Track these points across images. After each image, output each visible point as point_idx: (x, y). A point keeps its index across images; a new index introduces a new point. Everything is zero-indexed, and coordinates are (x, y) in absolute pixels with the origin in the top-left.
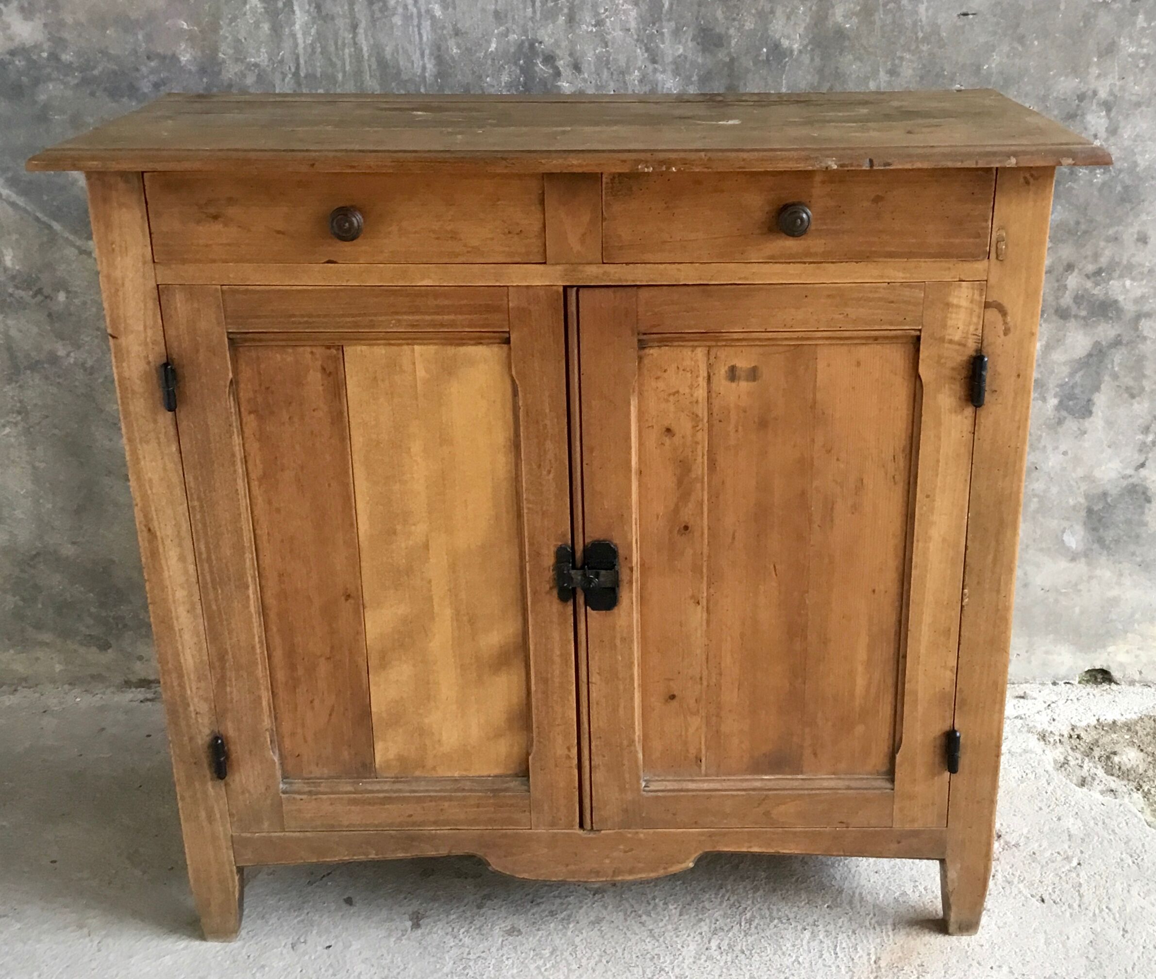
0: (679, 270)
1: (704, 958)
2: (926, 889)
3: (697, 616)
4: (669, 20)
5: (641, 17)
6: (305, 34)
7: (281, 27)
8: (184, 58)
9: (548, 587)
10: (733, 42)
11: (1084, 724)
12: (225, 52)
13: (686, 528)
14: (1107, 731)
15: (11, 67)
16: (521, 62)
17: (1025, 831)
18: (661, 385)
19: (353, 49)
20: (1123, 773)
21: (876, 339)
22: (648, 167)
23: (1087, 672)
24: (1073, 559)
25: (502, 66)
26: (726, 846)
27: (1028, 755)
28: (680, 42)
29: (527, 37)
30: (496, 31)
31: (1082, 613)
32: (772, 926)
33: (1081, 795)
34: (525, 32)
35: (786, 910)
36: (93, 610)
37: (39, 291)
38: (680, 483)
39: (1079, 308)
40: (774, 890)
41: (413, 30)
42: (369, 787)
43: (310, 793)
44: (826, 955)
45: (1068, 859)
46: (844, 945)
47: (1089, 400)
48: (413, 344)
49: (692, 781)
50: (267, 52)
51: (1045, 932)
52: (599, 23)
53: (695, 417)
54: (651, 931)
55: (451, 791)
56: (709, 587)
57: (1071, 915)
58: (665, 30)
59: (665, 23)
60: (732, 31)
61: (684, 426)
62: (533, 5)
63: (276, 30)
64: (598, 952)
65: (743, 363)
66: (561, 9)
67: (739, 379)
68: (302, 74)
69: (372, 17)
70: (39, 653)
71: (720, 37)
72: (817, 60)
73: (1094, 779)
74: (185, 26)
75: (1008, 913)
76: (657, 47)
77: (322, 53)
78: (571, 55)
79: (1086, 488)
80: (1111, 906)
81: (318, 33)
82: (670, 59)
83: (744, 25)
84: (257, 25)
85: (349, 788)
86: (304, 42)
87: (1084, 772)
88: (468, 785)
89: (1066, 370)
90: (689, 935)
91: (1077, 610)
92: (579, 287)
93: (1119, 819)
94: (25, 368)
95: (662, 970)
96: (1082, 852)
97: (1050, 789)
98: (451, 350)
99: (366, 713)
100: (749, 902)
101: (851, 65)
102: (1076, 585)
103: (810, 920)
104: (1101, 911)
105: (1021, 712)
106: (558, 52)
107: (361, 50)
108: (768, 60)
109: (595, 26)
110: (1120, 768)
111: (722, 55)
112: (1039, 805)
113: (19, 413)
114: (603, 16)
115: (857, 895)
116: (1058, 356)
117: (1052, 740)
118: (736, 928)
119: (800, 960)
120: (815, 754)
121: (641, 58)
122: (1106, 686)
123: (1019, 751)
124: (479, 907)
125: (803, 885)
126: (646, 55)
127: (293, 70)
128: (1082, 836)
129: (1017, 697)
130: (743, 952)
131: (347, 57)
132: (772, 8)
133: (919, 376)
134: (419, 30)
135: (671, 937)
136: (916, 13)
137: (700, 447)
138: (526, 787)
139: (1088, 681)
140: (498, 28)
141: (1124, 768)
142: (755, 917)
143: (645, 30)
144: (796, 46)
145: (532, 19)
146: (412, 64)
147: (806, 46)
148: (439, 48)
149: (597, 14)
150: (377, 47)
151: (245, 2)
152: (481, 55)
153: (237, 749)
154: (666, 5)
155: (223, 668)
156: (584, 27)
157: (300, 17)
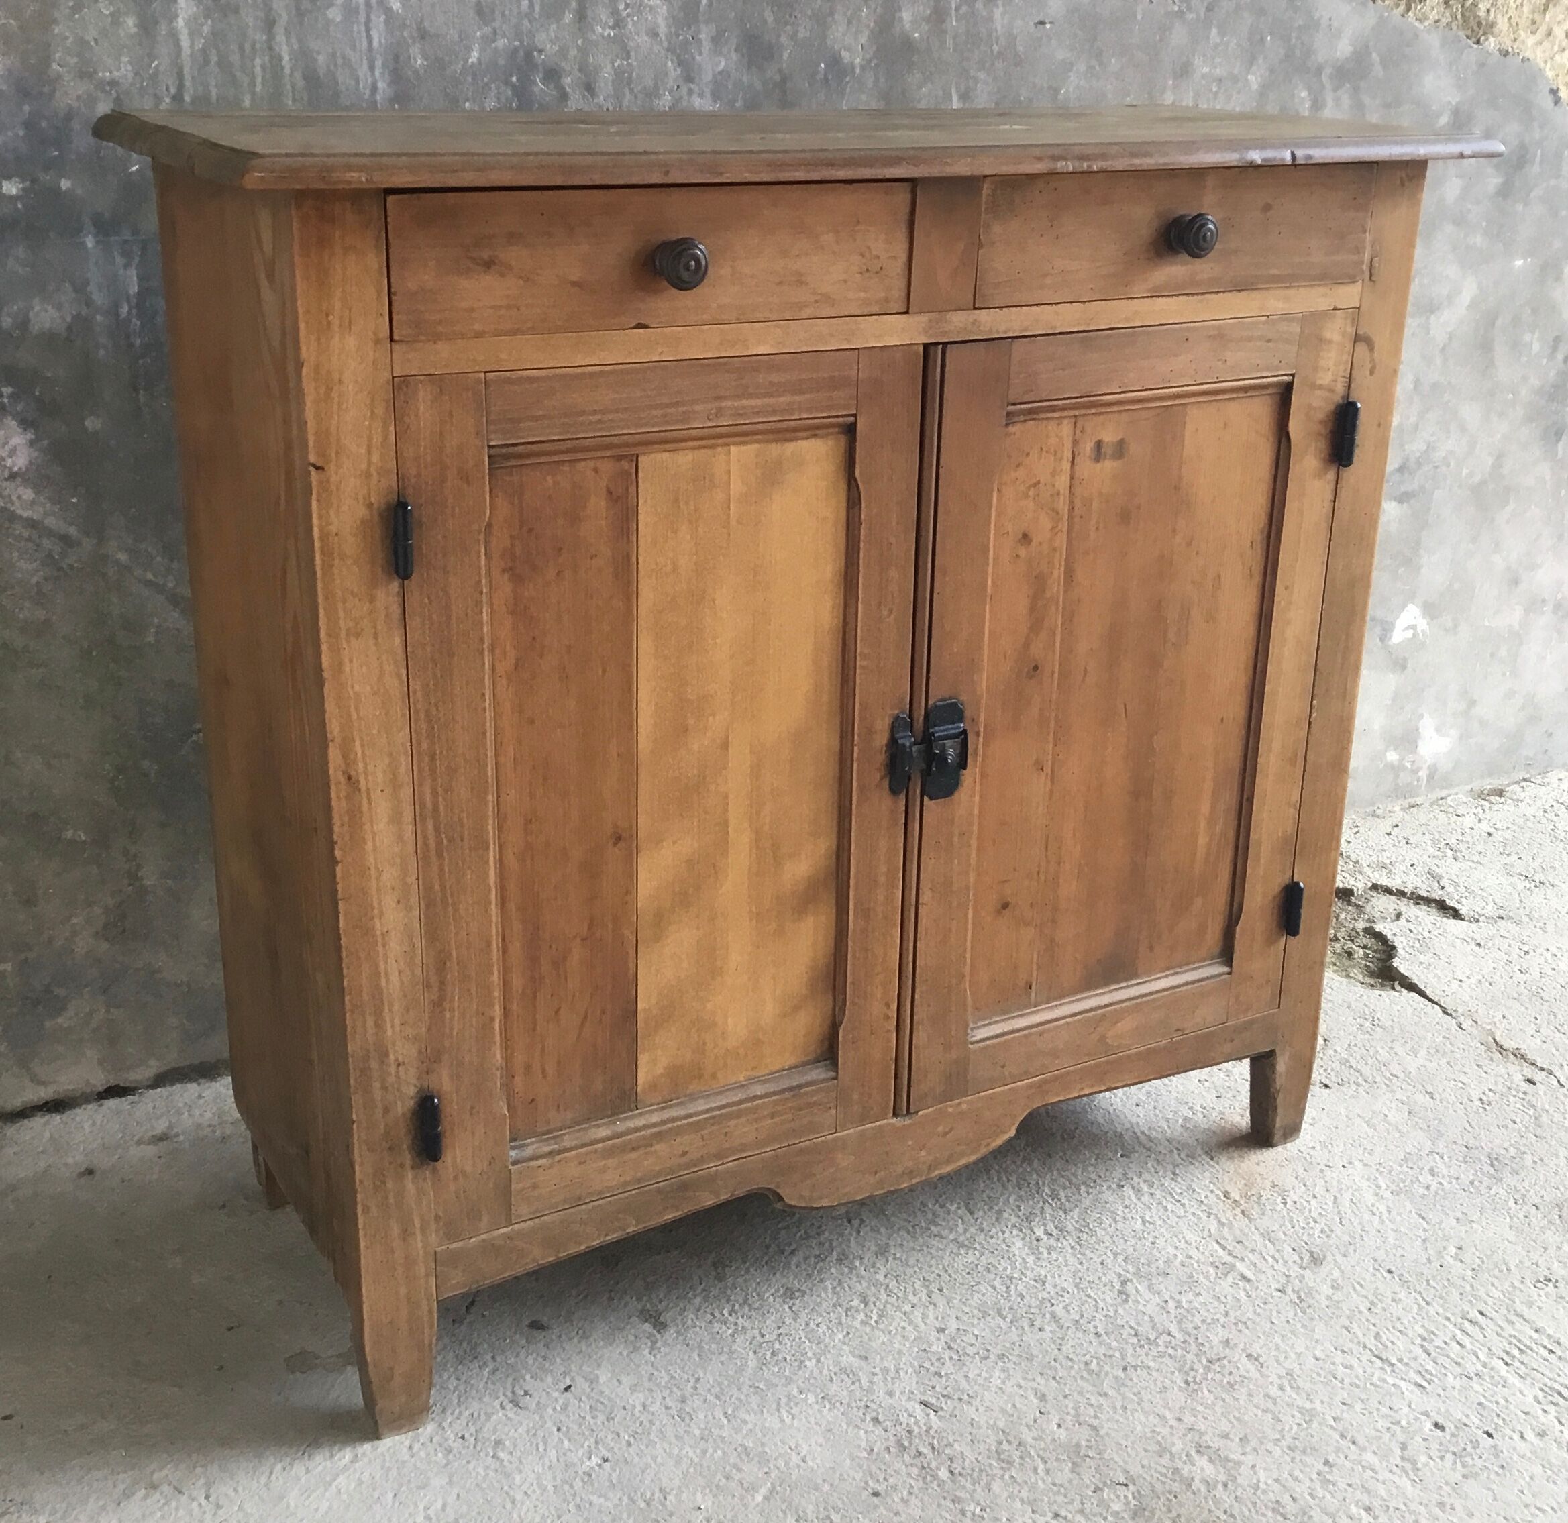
4: (707, 23)
5: (674, 18)
6: (193, 34)
7: (157, 23)
10: (786, 55)
12: (61, 64)
16: (514, 79)
19: (267, 59)
25: (487, 85)
28: (721, 54)
29: (522, 42)
30: (479, 34)
34: (521, 38)
41: (359, 28)
43: (551, 1155)
50: (130, 63)
52: (618, 24)
58: (703, 36)
59: (703, 27)
60: (784, 39)
63: (147, 27)
68: (187, 98)
69: (298, 9)
71: (771, 46)
72: (882, 80)
76: (694, 59)
77: (219, 64)
78: (582, 69)
81: (213, 32)
82: (710, 77)
83: (797, 32)
84: (116, 19)
85: (604, 1134)
86: (192, 46)
101: (920, 87)
106: (564, 64)
107: (280, 59)
108: (826, 79)
109: (613, 28)
111: (769, 72)
114: (624, 14)
121: (673, 74)
126: (679, 70)
127: (173, 90)
131: (258, 70)
132: (831, 8)
134: (368, 30)
136: (990, 19)
138: (833, 1074)
140: (481, 29)
143: (678, 35)
144: (858, 61)
145: (529, 15)
146: (357, 81)
147: (870, 61)
148: (396, 58)
149: (615, 12)
150: (304, 56)
152: (457, 68)
153: (452, 1109)
154: (704, 2)
155: (443, 984)
156: (598, 29)
157: (185, 8)
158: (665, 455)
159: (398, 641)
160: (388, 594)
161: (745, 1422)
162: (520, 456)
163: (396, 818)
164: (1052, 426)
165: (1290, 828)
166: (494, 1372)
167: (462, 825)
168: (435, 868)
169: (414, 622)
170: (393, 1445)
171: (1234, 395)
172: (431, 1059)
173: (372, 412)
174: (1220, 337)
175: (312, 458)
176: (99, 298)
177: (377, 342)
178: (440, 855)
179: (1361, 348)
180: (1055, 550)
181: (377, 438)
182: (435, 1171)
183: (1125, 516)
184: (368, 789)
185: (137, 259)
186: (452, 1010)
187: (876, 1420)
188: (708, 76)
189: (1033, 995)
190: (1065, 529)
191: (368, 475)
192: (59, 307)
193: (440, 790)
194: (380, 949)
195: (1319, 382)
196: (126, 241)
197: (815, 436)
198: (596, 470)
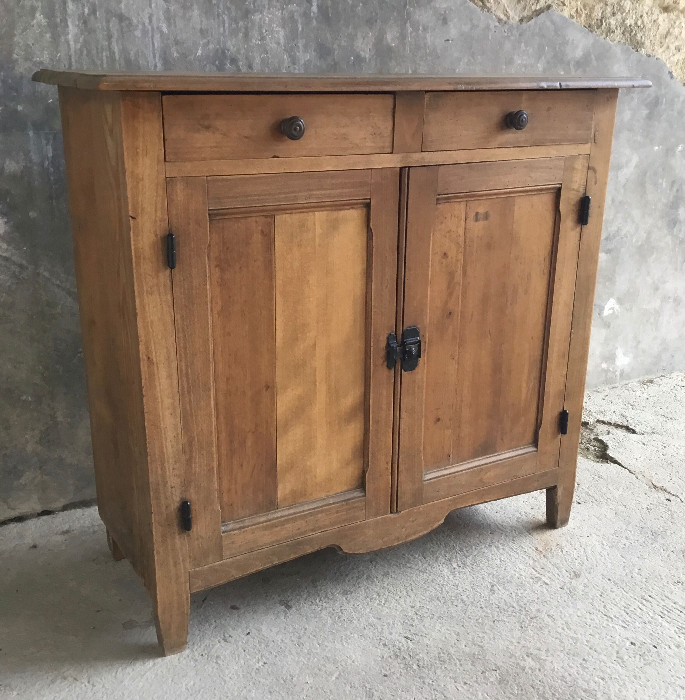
3: (453, 367)
4: (301, 38)
5: (286, 36)
6: (76, 41)
7: (59, 36)
10: (336, 52)
12: (18, 53)
16: (217, 62)
19: (108, 53)
25: (205, 65)
28: (307, 52)
29: (220, 46)
30: (201, 42)
34: (220, 44)
38: (449, 286)
41: (148, 39)
42: (275, 516)
43: (240, 528)
50: (48, 54)
55: (322, 507)
58: (300, 45)
59: (300, 40)
60: (335, 46)
62: (224, 27)
63: (55, 39)
66: (240, 29)
69: (122, 30)
71: (329, 49)
76: (296, 54)
77: (87, 55)
78: (247, 58)
81: (85, 41)
83: (341, 43)
84: (41, 35)
85: (263, 519)
86: (75, 47)
98: (334, 214)
106: (239, 56)
107: (114, 53)
109: (260, 40)
114: (265, 34)
121: (287, 61)
126: (289, 59)
127: (67, 66)
131: (104, 58)
132: (356, 33)
134: (152, 40)
136: (425, 38)
138: (363, 494)
140: (203, 40)
143: (289, 44)
144: (367, 56)
145: (223, 34)
146: (148, 64)
147: (373, 56)
148: (165, 53)
149: (261, 33)
150: (125, 52)
151: (33, 17)
152: (192, 57)
153: (196, 508)
154: (300, 29)
155: (191, 451)
156: (254, 41)
157: (72, 30)
158: (287, 216)
159: (169, 297)
160: (165, 275)
161: (327, 646)
162: (223, 215)
163: (170, 376)
164: (456, 206)
165: (562, 387)
166: (216, 627)
167: (199, 380)
168: (187, 399)
169: (176, 289)
170: (171, 659)
171: (536, 193)
172: (186, 484)
173: (157, 193)
174: (530, 166)
175: (131, 213)
176: (35, 158)
177: (159, 161)
178: (189, 393)
179: (591, 173)
180: (458, 261)
181: (159, 206)
182: (189, 535)
183: (489, 246)
184: (157, 363)
185: (51, 142)
186: (195, 463)
187: (385, 645)
188: (302, 62)
189: (451, 460)
190: (463, 252)
191: (156, 221)
192: (18, 162)
193: (189, 364)
194: (163, 435)
195: (573, 187)
196: (47, 133)
197: (353, 208)
198: (256, 222)
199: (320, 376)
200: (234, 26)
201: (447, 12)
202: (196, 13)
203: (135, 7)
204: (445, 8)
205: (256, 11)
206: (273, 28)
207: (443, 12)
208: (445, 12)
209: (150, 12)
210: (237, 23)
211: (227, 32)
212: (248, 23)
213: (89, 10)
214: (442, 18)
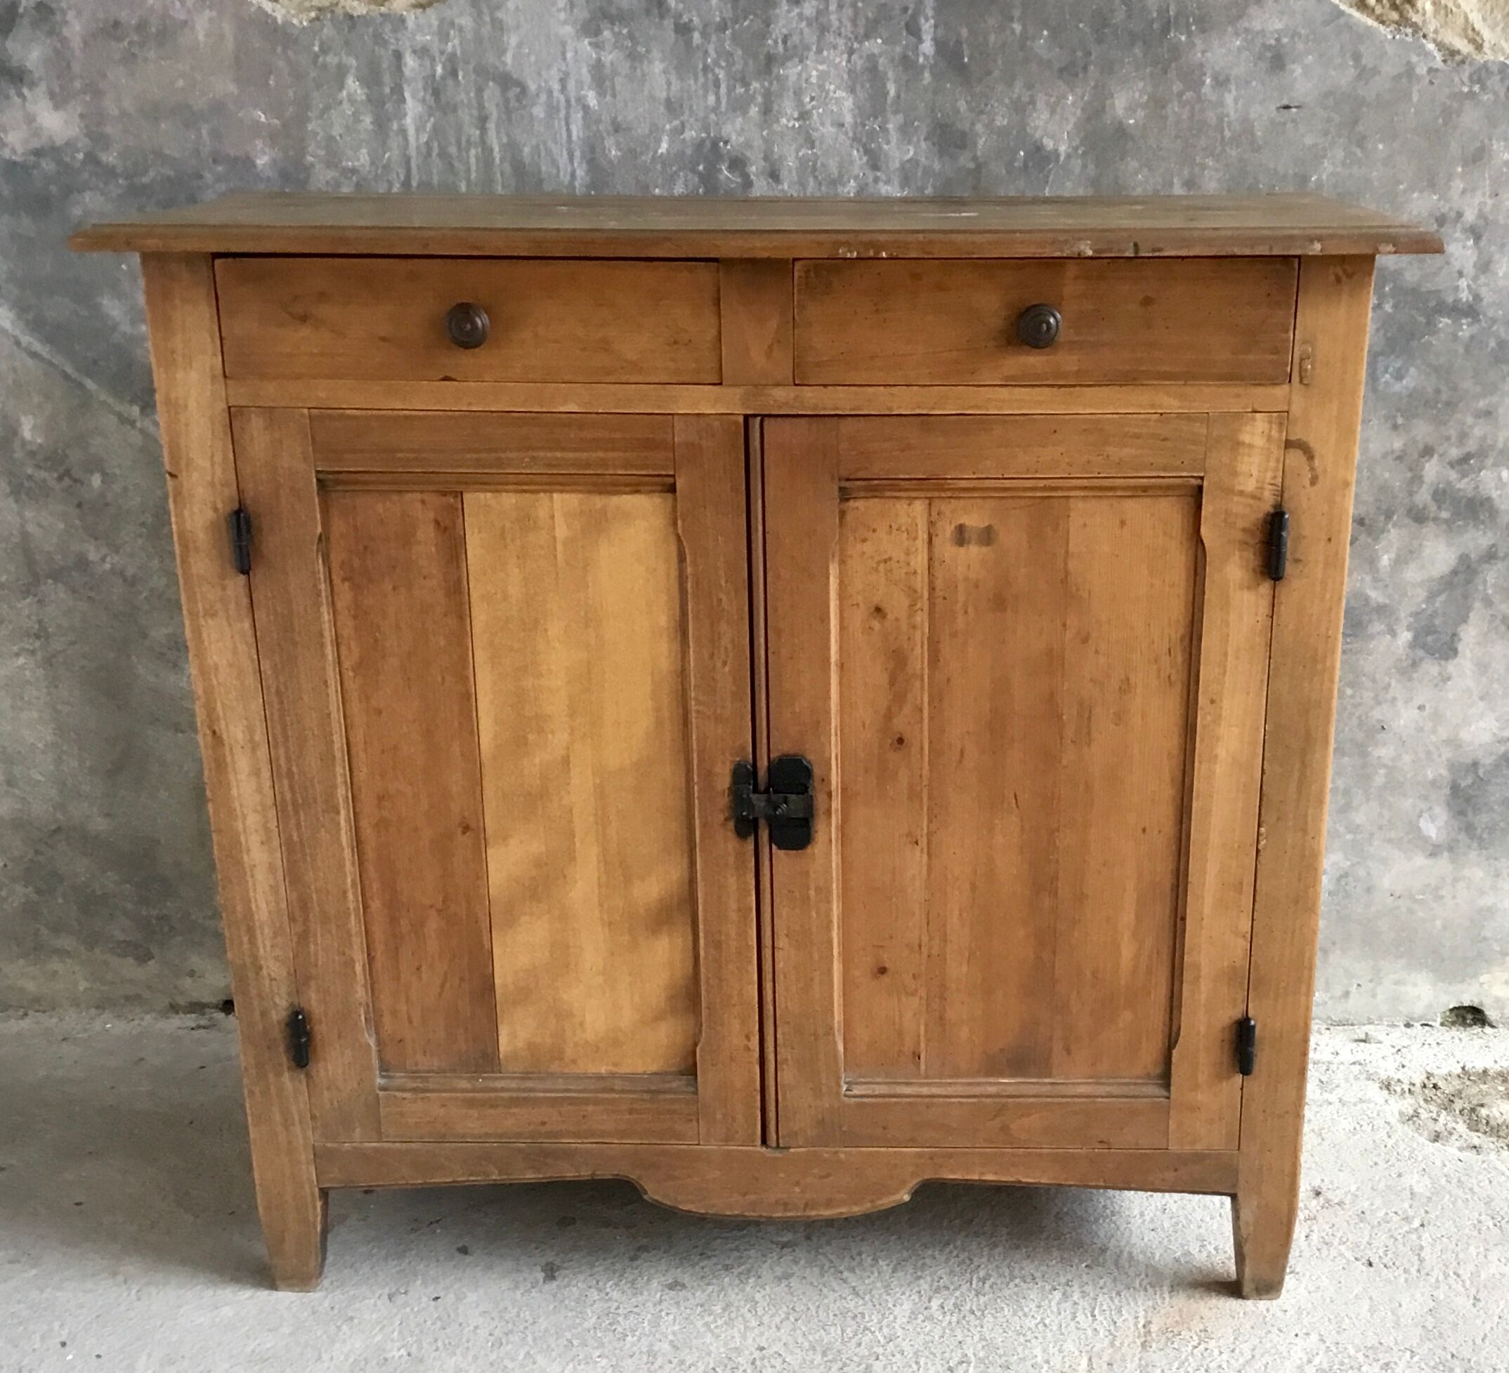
0: (892, 395)
1: (921, 1317)
2: (1216, 1249)
3: (915, 862)
4: (896, 112)
5: (859, 108)
6: (419, 129)
7: (388, 120)
8: (262, 161)
9: (722, 817)
10: (981, 142)
11: (1444, 1071)
12: (314, 154)
13: (901, 741)
14: (1474, 1082)
15: (35, 172)
16: (701, 167)
17: (1353, 1188)
18: (867, 547)
19: (480, 151)
20: (1492, 1129)
21: (1145, 489)
22: (851, 252)
23: (1451, 1010)
24: (1433, 855)
25: (676, 173)
26: (952, 1171)
27: (1364, 1106)
28: (909, 143)
29: (709, 134)
30: (668, 127)
31: (1444, 928)
32: (1011, 1285)
33: (1431, 1150)
34: (707, 130)
35: (1029, 1267)
36: (129, 906)
37: (67, 473)
38: (892, 681)
39: (1439, 508)
40: (1018, 1247)
41: (559, 123)
42: (491, 1084)
43: (415, 1091)
44: (1080, 1317)
45: (1407, 1219)
46: (1105, 1307)
47: (1454, 635)
48: (551, 492)
49: (908, 1084)
50: (368, 154)
51: (1371, 1298)
52: (804, 116)
53: (912, 592)
54: (854, 1289)
55: (596, 1091)
56: (930, 821)
57: (1406, 1280)
58: (890, 126)
59: (890, 117)
60: (978, 128)
61: (897, 605)
62: (717, 93)
63: (381, 124)
64: (785, 1309)
65: (974, 519)
66: (753, 97)
67: (969, 543)
68: (414, 184)
69: (507, 106)
70: (56, 965)
71: (964, 135)
72: (1091, 166)
73: (1451, 1134)
74: (263, 119)
75: (1324, 1277)
76: (880, 148)
77: (440, 155)
78: (766, 158)
79: (1450, 755)
80: (1461, 1272)
81: (435, 128)
82: (897, 165)
83: (994, 120)
84: (356, 118)
85: (464, 1084)
86: (418, 140)
87: (1439, 1127)
88: (618, 1085)
89: (1422, 594)
90: (903, 1293)
91: (1438, 923)
92: (763, 416)
93: (1480, 1177)
94: (48, 577)
95: (866, 1329)
96: (1427, 1212)
97: (1390, 1143)
98: (598, 501)
99: (488, 986)
100: (984, 1260)
101: (1136, 174)
102: (1437, 889)
103: (1063, 1280)
104: (1446, 1276)
105: (1360, 1057)
106: (748, 154)
107: (491, 151)
108: (1026, 166)
109: (797, 119)
110: (1487, 1123)
111: (965, 160)
112: (1375, 1159)
113: (38, 637)
114: (809, 107)
115: (1125, 1254)
116: (1412, 574)
117: (1398, 1089)
118: (965, 1288)
119: (1047, 1322)
120: (1068, 1051)
121: (858, 162)
122: (1477, 1029)
123: (1353, 1100)
124: (633, 1259)
125: (1056, 1243)
126: (865, 159)
127: (402, 177)
128: (1428, 1194)
129: (1356, 1041)
130: (973, 1312)
131: (472, 160)
132: (1032, 96)
133: (1202, 541)
134: (567, 124)
135: (880, 1295)
136: (1221, 103)
137: (918, 634)
138: (692, 1089)
139: (1453, 1023)
140: (671, 122)
141: (1492, 1123)
142: (990, 1276)
143: (864, 126)
144: (1063, 149)
145: (715, 109)
146: (558, 172)
147: (1076, 149)
148: (593, 149)
149: (800, 103)
150: (512, 148)
151: (341, 86)
152: (647, 158)
153: (322, 1029)
154: (892, 92)
155: (306, 919)
156: (784, 121)
157: (413, 107)
160: (236, 585)
163: (257, 773)
167: (314, 789)
172: (299, 980)
178: (296, 810)
179: (1296, 457)
180: (916, 627)
182: (309, 1077)
184: (231, 745)
186: (316, 944)
189: (922, 1066)
190: (926, 608)
194: (249, 880)
199: (583, 823)
200: (740, 90)
201: (1285, 40)
202: (658, 67)
203: (533, 58)
204: (1277, 31)
205: (789, 58)
206: (828, 92)
207: (1273, 42)
208: (1278, 40)
209: (564, 68)
210: (746, 85)
211: (724, 101)
212: (771, 83)
213: (444, 68)
214: (1269, 54)
